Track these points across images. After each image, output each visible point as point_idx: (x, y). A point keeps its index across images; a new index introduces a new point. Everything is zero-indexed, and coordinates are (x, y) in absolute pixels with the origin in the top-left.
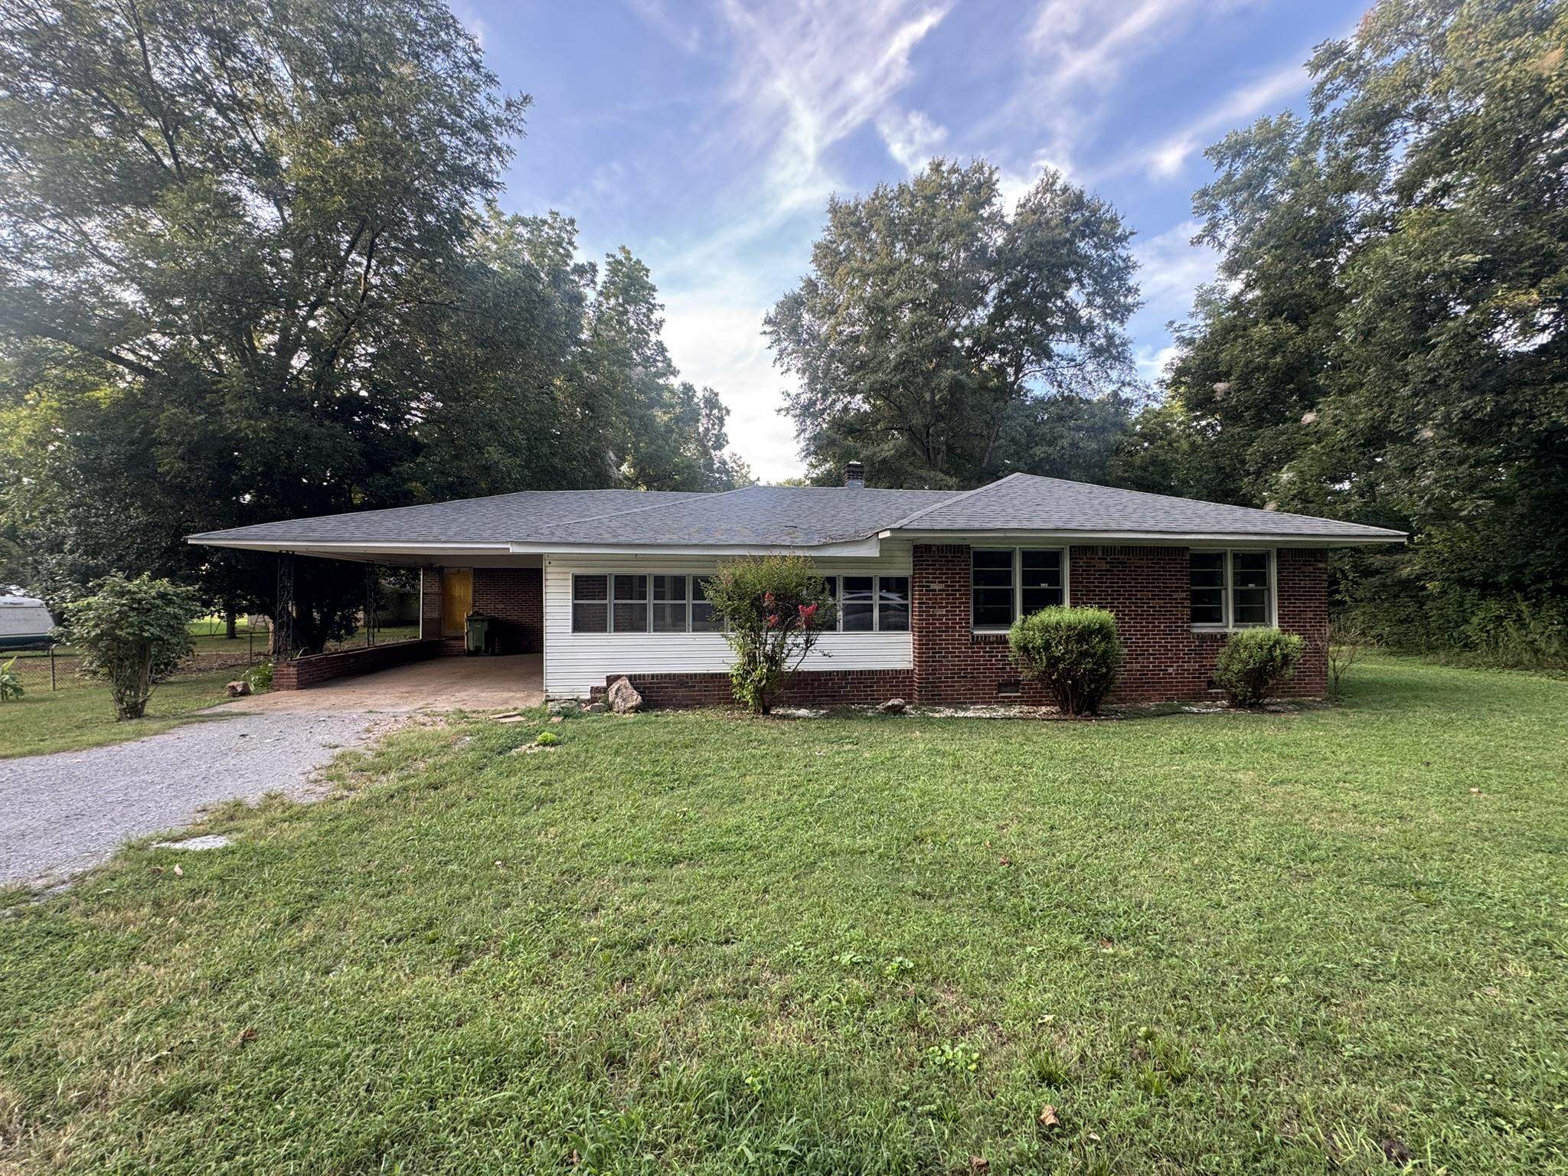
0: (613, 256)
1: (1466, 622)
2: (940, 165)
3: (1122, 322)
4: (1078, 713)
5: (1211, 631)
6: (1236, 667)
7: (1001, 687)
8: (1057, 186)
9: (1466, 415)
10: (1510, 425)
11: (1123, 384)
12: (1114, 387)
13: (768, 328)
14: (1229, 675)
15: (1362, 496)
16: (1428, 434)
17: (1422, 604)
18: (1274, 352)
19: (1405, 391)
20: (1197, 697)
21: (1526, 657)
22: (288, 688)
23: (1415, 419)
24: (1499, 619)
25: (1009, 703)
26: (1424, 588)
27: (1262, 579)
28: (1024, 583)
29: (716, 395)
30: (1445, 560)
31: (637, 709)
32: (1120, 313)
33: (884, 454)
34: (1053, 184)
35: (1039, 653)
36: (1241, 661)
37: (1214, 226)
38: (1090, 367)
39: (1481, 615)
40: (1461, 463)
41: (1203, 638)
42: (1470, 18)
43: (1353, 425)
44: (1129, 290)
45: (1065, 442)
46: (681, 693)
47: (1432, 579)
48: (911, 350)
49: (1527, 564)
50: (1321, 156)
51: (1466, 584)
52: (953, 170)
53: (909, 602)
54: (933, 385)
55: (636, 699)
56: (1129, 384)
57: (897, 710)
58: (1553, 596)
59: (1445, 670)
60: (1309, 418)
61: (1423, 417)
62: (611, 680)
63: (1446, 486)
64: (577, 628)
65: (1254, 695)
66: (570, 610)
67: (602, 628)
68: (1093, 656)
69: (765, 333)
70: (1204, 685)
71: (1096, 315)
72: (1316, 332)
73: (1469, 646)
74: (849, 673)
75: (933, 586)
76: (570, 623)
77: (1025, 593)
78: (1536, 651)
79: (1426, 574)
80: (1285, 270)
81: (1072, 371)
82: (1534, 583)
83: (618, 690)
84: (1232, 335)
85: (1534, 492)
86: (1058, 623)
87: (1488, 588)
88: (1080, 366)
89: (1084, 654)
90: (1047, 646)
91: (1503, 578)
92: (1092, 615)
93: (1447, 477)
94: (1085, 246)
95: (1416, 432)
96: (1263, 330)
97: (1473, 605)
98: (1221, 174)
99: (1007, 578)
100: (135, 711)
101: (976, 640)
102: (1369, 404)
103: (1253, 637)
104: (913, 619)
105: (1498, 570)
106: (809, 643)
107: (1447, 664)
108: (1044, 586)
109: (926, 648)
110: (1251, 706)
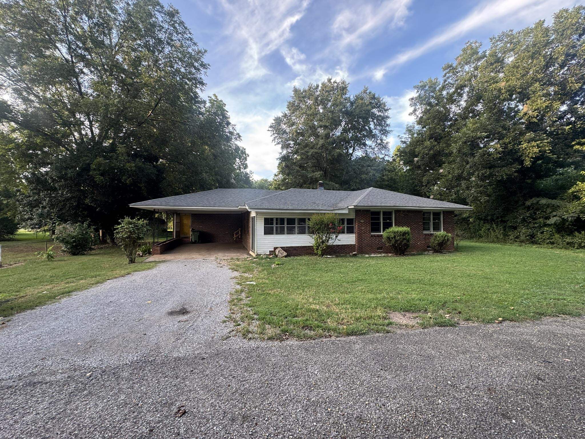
0: (211, 97)
1: (481, 230)
2: (330, 80)
3: (386, 136)
4: (400, 255)
5: (428, 233)
6: (436, 242)
7: (378, 249)
8: (368, 92)
9: (483, 174)
10: (492, 178)
11: (386, 155)
12: (383, 156)
13: (270, 129)
14: (434, 244)
15: (455, 194)
16: (473, 179)
17: (468, 225)
18: (430, 150)
19: (468, 166)
20: (425, 250)
21: (495, 239)
22: (157, 254)
23: (470, 174)
24: (489, 229)
25: (380, 253)
26: (469, 220)
27: (439, 219)
28: (383, 220)
29: (245, 149)
30: (475, 213)
31: (286, 256)
32: (385, 132)
33: (316, 176)
34: (367, 90)
35: (392, 239)
36: (437, 241)
37: (415, 110)
38: (376, 149)
39: (484, 228)
40: (481, 187)
41: (426, 235)
42: (484, 66)
43: (454, 174)
44: (387, 125)
45: (371, 174)
46: (295, 252)
47: (472, 218)
48: (325, 142)
49: (495, 214)
50: (444, 93)
51: (480, 219)
52: (335, 82)
53: (354, 225)
54: (332, 154)
55: (285, 254)
56: (387, 155)
57: (355, 255)
58: (501, 223)
59: (476, 243)
60: (441, 171)
61: (473, 174)
62: (275, 248)
63: (477, 193)
64: (265, 234)
65: (440, 249)
66: (263, 228)
67: (272, 234)
68: (406, 239)
69: (269, 130)
70: (426, 247)
71: (377, 132)
72: (442, 145)
73: (481, 237)
74: (339, 245)
75: (361, 221)
76: (263, 232)
77: (383, 223)
78: (498, 238)
79: (470, 217)
80: (435, 127)
81: (371, 150)
82: (497, 219)
83: (279, 251)
84: (419, 143)
85: (497, 194)
86: (398, 231)
87: (485, 220)
88: (373, 149)
89: (404, 239)
90: (395, 237)
91: (489, 218)
92: (405, 229)
93: (478, 191)
94: (375, 111)
95: (471, 178)
96: (428, 143)
97: (482, 225)
98: (418, 94)
99: (379, 219)
100: (132, 261)
101: (372, 236)
102: (458, 168)
103: (440, 234)
104: (356, 229)
105: (488, 215)
106: (336, 237)
107: (476, 242)
108: (388, 221)
109: (359, 239)
110: (439, 252)
